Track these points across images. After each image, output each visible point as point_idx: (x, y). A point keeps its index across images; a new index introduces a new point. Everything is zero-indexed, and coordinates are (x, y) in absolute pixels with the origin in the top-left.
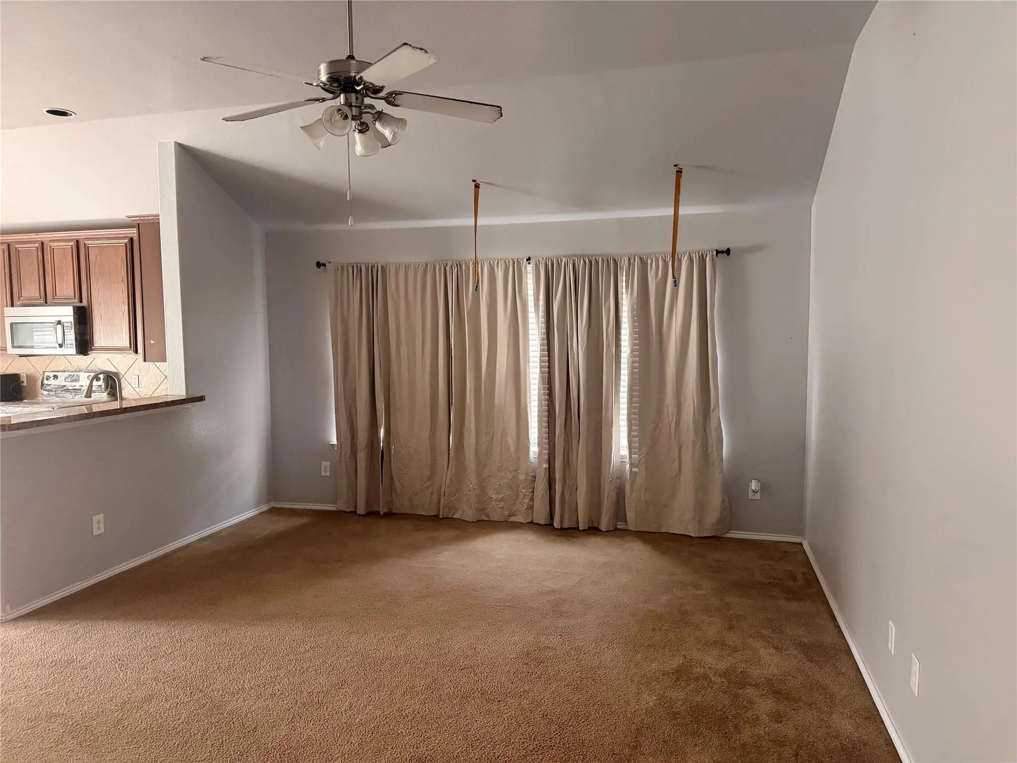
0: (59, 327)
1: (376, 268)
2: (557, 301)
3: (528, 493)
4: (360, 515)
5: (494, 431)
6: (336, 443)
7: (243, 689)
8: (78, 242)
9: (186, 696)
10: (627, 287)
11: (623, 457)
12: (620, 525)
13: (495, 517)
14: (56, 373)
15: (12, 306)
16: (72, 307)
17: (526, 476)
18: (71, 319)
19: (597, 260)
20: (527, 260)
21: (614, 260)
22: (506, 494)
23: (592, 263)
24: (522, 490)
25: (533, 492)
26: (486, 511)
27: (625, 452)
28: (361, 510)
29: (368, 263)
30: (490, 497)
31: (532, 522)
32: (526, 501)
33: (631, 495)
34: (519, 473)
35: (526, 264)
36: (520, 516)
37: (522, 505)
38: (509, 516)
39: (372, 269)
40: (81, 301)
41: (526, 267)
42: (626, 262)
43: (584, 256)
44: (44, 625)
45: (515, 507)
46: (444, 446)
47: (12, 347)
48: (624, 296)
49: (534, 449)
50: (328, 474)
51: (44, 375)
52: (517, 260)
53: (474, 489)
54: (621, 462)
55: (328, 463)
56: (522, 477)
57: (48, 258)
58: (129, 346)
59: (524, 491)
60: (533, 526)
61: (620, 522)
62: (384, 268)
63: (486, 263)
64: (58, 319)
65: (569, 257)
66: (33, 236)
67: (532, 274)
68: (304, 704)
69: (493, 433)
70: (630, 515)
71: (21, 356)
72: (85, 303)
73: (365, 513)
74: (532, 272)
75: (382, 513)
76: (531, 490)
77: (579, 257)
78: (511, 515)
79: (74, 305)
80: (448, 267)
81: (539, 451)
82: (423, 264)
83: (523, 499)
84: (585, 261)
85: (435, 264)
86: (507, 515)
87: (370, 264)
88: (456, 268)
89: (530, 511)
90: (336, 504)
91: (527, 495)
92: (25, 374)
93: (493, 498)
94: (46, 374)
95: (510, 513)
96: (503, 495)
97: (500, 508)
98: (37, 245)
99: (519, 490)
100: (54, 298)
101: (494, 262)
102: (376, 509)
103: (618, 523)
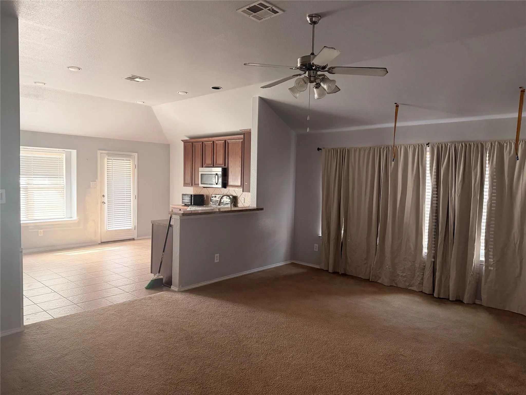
0: (217, 176)
1: (345, 149)
2: (443, 168)
3: (420, 275)
4: (330, 273)
5: (402, 238)
6: (321, 236)
7: (252, 337)
8: (225, 141)
9: (230, 334)
10: (489, 160)
11: (482, 261)
12: (478, 302)
13: (401, 285)
14: (216, 195)
15: (202, 167)
16: (221, 168)
17: (420, 265)
18: (221, 173)
19: (470, 144)
20: (427, 144)
21: (482, 144)
22: (408, 274)
23: (467, 146)
24: (417, 273)
25: (423, 275)
26: (396, 281)
27: (482, 258)
28: (331, 270)
29: (341, 148)
30: (398, 274)
31: (422, 292)
32: (419, 279)
33: (485, 284)
34: (416, 263)
35: (426, 147)
36: (415, 287)
37: (417, 281)
38: (409, 286)
39: (343, 151)
40: (225, 166)
41: (426, 148)
42: (489, 145)
43: (461, 142)
44: (191, 295)
45: (412, 282)
46: (374, 243)
47: (201, 184)
48: (487, 165)
49: (425, 251)
50: (317, 250)
51: (211, 195)
52: (421, 144)
53: (389, 269)
54: (480, 264)
55: (317, 245)
56: (417, 265)
57: (215, 147)
58: (240, 185)
59: (418, 273)
60: (421, 293)
61: (478, 300)
62: (349, 150)
63: (403, 146)
64: (217, 173)
65: (452, 142)
66: (210, 139)
67: (429, 152)
68: (273, 350)
69: (402, 239)
70: (484, 296)
71: (204, 187)
72: (226, 167)
73: (332, 272)
74: (429, 151)
75: (340, 273)
76: (422, 274)
77: (458, 142)
78: (410, 285)
79: (222, 167)
80: (382, 149)
81: (428, 252)
82: (369, 148)
83: (417, 278)
84: (462, 145)
85: (375, 148)
86: (407, 285)
87: (342, 149)
88: (386, 150)
89: (421, 285)
90: (320, 265)
91: (419, 276)
92: (205, 195)
93: (400, 275)
94: (212, 195)
95: (409, 285)
96: (406, 274)
97: (404, 281)
98: (211, 142)
99: (416, 272)
100: (216, 164)
101: (407, 146)
102: (338, 271)
103: (476, 300)
